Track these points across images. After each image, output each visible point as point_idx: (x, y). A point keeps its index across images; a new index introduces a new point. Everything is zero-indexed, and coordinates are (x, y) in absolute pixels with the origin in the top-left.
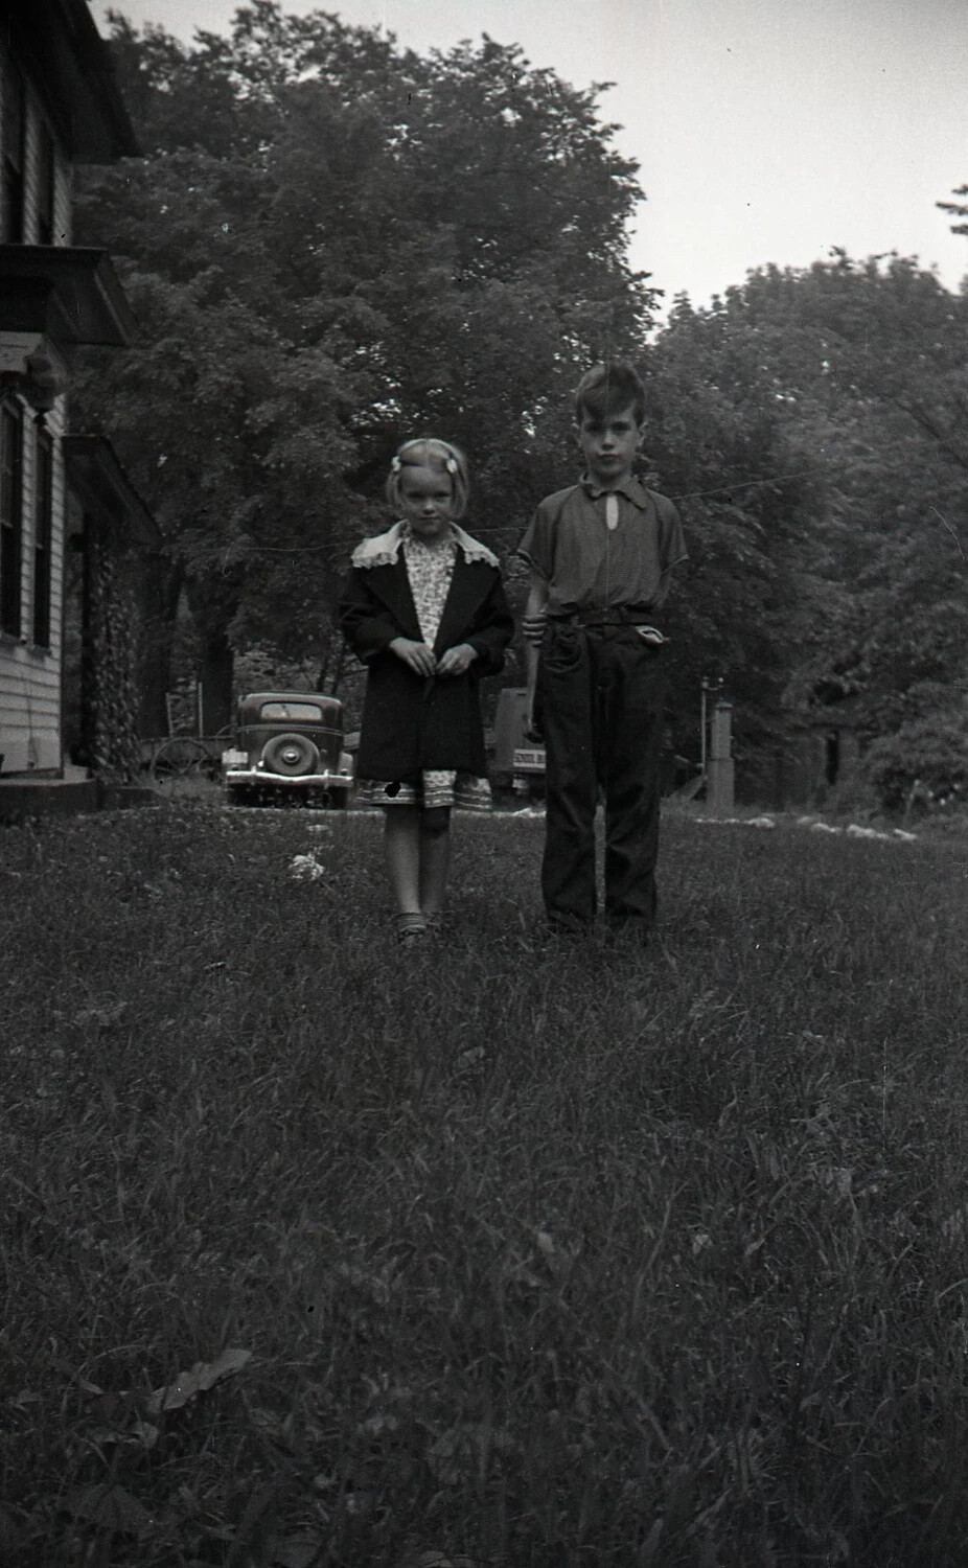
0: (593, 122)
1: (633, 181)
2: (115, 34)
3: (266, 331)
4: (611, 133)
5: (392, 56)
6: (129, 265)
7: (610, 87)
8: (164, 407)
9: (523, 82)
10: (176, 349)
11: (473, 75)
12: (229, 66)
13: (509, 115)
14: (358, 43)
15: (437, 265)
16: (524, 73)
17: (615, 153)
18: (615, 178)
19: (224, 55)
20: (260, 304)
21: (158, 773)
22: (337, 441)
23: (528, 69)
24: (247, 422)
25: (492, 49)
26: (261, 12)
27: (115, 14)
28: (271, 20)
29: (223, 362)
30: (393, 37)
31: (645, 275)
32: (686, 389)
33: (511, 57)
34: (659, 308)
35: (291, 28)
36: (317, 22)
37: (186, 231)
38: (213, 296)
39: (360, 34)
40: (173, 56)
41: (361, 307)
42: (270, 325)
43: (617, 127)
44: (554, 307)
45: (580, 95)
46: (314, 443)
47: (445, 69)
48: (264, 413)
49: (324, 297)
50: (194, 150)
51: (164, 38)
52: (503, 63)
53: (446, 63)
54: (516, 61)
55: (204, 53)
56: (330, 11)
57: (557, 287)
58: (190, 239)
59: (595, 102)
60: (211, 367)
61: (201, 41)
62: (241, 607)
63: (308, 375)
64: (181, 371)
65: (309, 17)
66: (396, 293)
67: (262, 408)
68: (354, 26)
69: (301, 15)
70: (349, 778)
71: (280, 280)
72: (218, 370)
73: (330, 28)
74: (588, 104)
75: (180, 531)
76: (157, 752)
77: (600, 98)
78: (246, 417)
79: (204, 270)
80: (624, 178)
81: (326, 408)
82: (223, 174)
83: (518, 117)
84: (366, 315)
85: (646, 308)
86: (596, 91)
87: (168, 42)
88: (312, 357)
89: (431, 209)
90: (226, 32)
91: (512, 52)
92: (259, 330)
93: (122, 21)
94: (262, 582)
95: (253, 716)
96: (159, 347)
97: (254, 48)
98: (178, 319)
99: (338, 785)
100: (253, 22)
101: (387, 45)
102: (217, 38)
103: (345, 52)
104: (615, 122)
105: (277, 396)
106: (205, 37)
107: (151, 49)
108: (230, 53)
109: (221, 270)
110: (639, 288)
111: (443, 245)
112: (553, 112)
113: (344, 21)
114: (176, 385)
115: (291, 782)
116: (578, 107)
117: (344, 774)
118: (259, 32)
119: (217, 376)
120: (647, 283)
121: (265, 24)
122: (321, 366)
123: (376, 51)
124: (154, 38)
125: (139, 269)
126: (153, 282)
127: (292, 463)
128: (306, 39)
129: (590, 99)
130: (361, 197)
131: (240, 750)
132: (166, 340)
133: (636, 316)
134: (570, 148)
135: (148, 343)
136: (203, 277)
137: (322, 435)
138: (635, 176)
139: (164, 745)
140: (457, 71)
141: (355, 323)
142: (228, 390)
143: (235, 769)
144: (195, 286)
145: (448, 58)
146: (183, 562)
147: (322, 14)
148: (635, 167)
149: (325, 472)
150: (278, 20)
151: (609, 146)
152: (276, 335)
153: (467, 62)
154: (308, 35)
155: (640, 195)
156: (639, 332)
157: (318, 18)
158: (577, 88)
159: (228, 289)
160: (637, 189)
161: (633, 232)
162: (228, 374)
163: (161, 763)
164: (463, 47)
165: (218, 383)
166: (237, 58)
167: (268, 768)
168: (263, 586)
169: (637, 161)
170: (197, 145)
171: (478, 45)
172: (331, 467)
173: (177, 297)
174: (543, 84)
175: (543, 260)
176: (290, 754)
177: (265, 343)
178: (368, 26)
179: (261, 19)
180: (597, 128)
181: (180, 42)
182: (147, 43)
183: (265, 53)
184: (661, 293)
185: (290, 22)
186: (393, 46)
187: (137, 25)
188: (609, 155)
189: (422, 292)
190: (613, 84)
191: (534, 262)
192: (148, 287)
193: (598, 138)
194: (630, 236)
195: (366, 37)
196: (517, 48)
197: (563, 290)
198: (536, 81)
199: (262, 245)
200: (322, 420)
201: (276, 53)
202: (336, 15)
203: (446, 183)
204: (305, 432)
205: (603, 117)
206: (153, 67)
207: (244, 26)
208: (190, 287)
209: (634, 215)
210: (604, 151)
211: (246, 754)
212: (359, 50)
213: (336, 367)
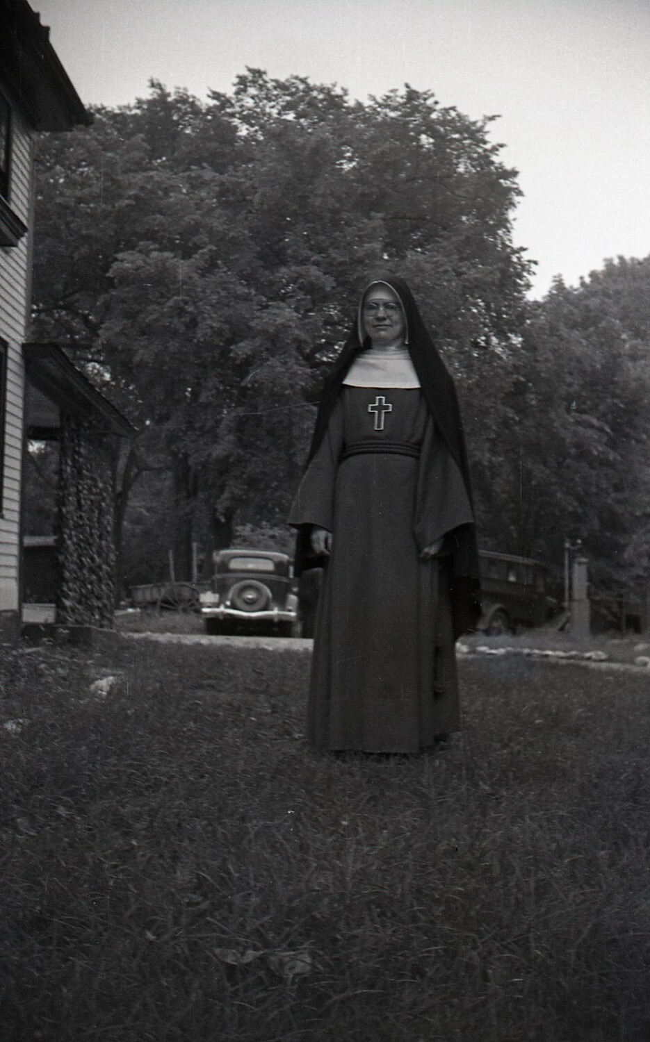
0: (485, 142)
1: (514, 183)
2: (155, 96)
3: (246, 291)
4: (497, 150)
5: (345, 105)
6: (152, 247)
7: (497, 118)
8: (173, 345)
9: (434, 116)
10: (182, 304)
11: (399, 113)
12: (232, 115)
13: (425, 139)
14: (321, 96)
15: (370, 243)
16: (435, 110)
17: (500, 164)
18: (502, 181)
19: (229, 107)
20: (245, 273)
21: (162, 608)
22: (296, 367)
23: (438, 107)
24: (232, 355)
25: (412, 95)
26: (254, 77)
27: (155, 82)
28: (261, 82)
29: (216, 313)
30: (345, 92)
31: (523, 249)
32: (553, 330)
33: (425, 99)
34: (534, 274)
35: (275, 88)
36: (293, 83)
37: (192, 222)
38: (210, 267)
39: (321, 90)
40: (195, 110)
41: (314, 271)
42: (249, 286)
43: (502, 146)
44: (454, 270)
45: (474, 123)
46: (278, 369)
47: (379, 109)
48: (243, 349)
49: (289, 267)
50: (203, 168)
51: (188, 97)
52: (421, 104)
53: (380, 106)
54: (430, 102)
55: (215, 106)
56: (302, 76)
57: (457, 257)
58: (195, 228)
59: (486, 129)
60: (206, 315)
61: (213, 98)
62: (227, 488)
63: (275, 321)
64: (187, 319)
65: (287, 80)
66: (341, 264)
67: (242, 344)
68: (318, 84)
69: (282, 79)
70: (293, 614)
71: (261, 256)
72: (211, 318)
73: (301, 87)
74: (480, 130)
75: (185, 434)
76: (163, 591)
77: (489, 126)
78: (230, 351)
79: (203, 248)
80: (508, 182)
81: (288, 344)
82: (223, 184)
83: (431, 140)
84: (318, 278)
85: (525, 274)
86: (487, 122)
87: (191, 100)
88: (278, 308)
89: (367, 204)
90: (230, 91)
91: (426, 96)
92: (242, 290)
93: (159, 86)
94: (243, 470)
95: (224, 568)
96: (171, 303)
97: (249, 103)
98: (184, 283)
99: (284, 619)
100: (248, 84)
101: (341, 97)
102: (224, 96)
103: (312, 103)
104: (501, 142)
105: (254, 337)
106: (216, 95)
107: (179, 105)
108: (232, 106)
109: (215, 248)
110: (519, 258)
111: (374, 229)
112: (456, 136)
113: (311, 82)
114: (182, 329)
115: (250, 617)
116: (474, 133)
117: (290, 611)
118: (252, 91)
119: (211, 322)
120: (525, 256)
121: (256, 85)
122: (286, 314)
123: (334, 102)
124: (182, 97)
125: (160, 250)
126: (167, 258)
127: (263, 383)
128: (285, 95)
129: (482, 127)
130: (316, 196)
131: (214, 592)
132: (175, 298)
133: (519, 281)
134: (469, 161)
135: (163, 300)
136: (202, 254)
137: (285, 363)
138: (516, 180)
139: (168, 588)
140: (387, 110)
141: (312, 284)
142: (220, 332)
143: (209, 607)
144: (196, 259)
145: (380, 101)
146: (186, 456)
147: (296, 78)
148: (514, 173)
149: (286, 389)
150: (266, 82)
151: (494, 158)
152: (253, 292)
153: (394, 104)
154: (287, 92)
155: (520, 193)
156: (520, 292)
157: (294, 81)
158: (472, 119)
159: (219, 262)
160: (517, 189)
161: (514, 220)
162: (220, 321)
163: (165, 601)
164: (392, 94)
165: (212, 327)
166: (238, 109)
167: (233, 607)
168: (243, 473)
169: (517, 169)
170: (205, 165)
171: (403, 91)
172: (292, 386)
173: (183, 268)
174: (449, 118)
175: (447, 239)
176: (250, 595)
177: (247, 298)
178: (327, 83)
179: (254, 82)
180: (488, 146)
181: (199, 100)
182: (177, 101)
183: (257, 106)
184: (536, 263)
185: (274, 84)
186: (346, 98)
187: (170, 89)
188: (497, 165)
189: (360, 262)
190: (499, 116)
191: (440, 240)
192: (164, 261)
193: (488, 153)
194: (512, 222)
195: (326, 91)
196: (429, 93)
197: (461, 259)
198: (443, 115)
199: (246, 232)
200: (284, 354)
201: (264, 106)
202: (306, 78)
203: (378, 186)
204: (273, 361)
205: (492, 139)
206: (181, 118)
207: (242, 87)
208: (193, 260)
209: (515, 207)
210: (492, 163)
211: (217, 596)
212: (322, 101)
213: (295, 314)
